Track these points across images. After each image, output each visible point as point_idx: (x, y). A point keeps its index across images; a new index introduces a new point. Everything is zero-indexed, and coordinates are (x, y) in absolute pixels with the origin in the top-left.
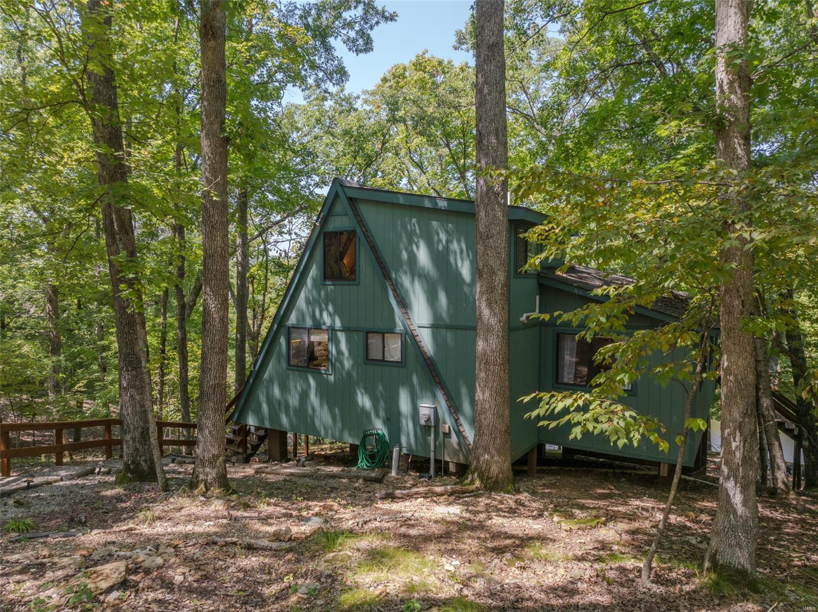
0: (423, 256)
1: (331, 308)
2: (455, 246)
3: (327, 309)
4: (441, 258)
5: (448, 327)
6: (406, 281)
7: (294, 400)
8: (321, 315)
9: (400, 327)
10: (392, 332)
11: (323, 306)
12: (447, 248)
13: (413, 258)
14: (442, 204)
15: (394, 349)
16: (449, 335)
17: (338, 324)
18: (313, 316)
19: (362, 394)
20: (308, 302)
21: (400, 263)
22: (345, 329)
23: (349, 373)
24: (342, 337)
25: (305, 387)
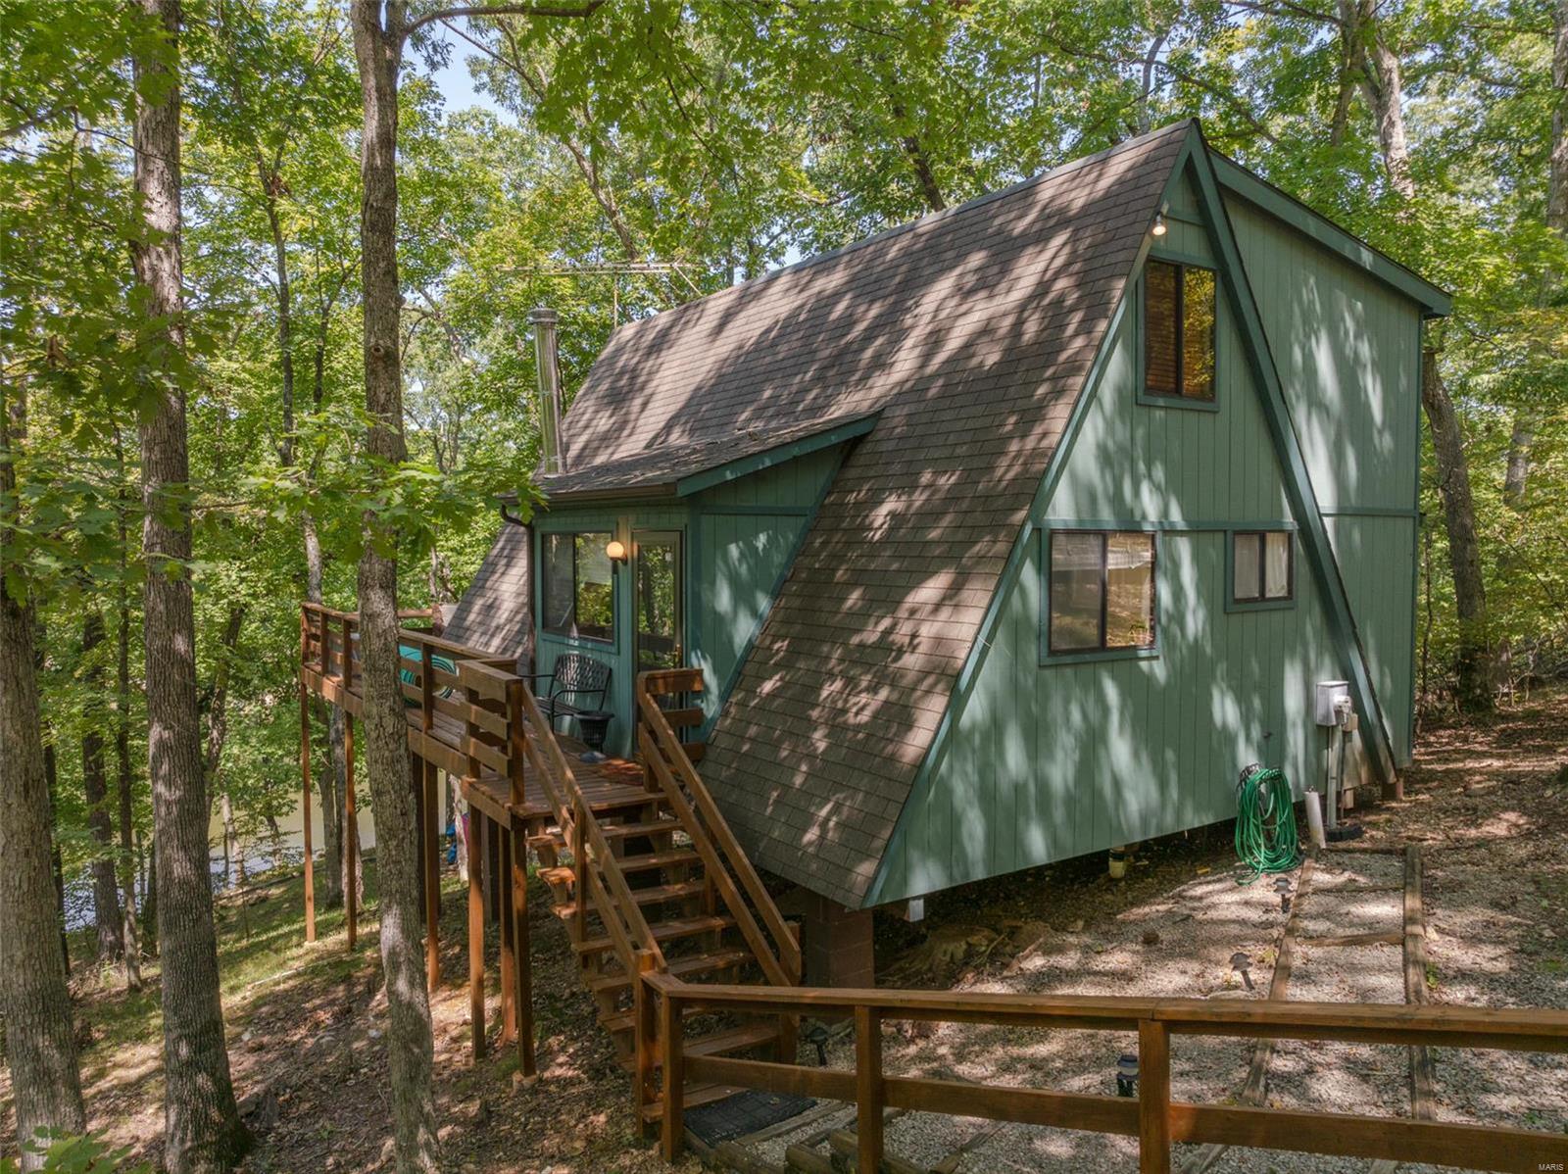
1: (1159, 473)
3: (1150, 477)
7: (1060, 773)
8: (1137, 493)
9: (1287, 517)
10: (1276, 530)
11: (1142, 467)
16: (1355, 529)
17: (1177, 516)
18: (1117, 500)
19: (1223, 694)
20: (1105, 457)
21: (1289, 372)
23: (1196, 647)
25: (1094, 715)
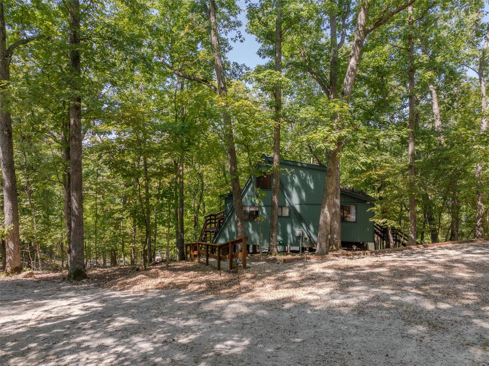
0: (296, 180)
2: (308, 178)
4: (303, 182)
5: (306, 204)
6: (290, 189)
8: (255, 201)
9: (287, 204)
10: (285, 206)
12: (305, 178)
13: (293, 182)
14: (305, 165)
15: (286, 212)
16: (306, 207)
17: (262, 204)
18: (251, 201)
20: (249, 196)
21: (288, 183)
22: (265, 206)
24: (264, 209)
25: (247, 227)
